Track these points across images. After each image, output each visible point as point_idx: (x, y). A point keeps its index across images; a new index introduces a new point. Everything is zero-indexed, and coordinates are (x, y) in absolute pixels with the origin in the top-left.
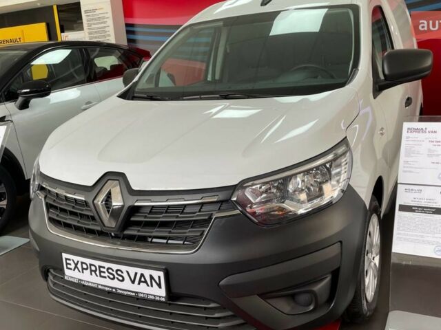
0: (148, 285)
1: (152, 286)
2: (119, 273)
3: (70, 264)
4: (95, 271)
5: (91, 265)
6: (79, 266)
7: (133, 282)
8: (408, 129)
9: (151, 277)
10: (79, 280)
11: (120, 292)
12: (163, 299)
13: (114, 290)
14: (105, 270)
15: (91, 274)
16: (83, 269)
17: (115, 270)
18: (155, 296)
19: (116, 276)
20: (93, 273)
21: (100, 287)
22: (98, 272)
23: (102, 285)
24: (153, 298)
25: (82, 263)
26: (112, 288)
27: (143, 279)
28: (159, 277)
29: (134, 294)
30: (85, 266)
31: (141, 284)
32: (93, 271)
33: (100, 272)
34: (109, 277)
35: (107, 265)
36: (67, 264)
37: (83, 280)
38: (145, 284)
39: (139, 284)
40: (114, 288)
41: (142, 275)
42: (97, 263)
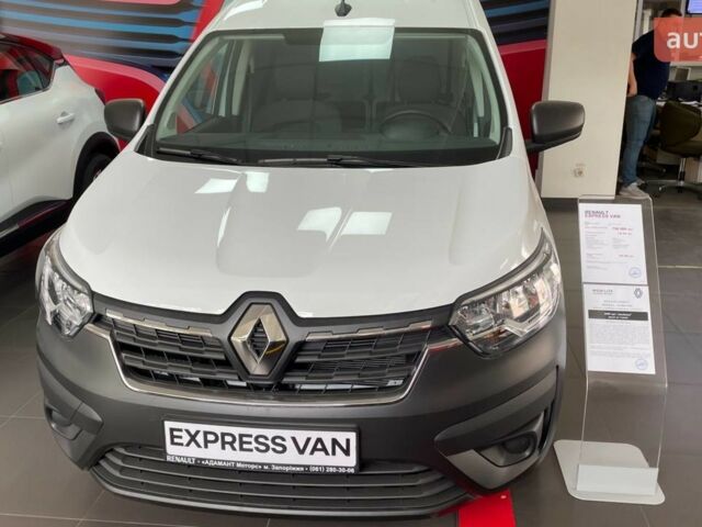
0: (327, 453)
1: (334, 453)
2: (278, 441)
3: (180, 437)
4: (231, 444)
5: (223, 435)
6: (200, 438)
7: (301, 452)
8: (586, 212)
9: (335, 442)
10: (197, 459)
11: (277, 468)
12: (352, 471)
13: (266, 467)
14: (252, 440)
15: (223, 448)
16: (207, 442)
17: (270, 438)
18: (337, 467)
19: (272, 446)
20: (227, 446)
21: (239, 465)
22: (237, 445)
23: (242, 463)
24: (334, 470)
25: (206, 433)
26: (262, 464)
27: (319, 446)
28: (348, 441)
29: (302, 469)
30: (211, 437)
31: (316, 453)
32: (228, 443)
33: (242, 443)
34: (257, 449)
35: (255, 432)
36: (173, 437)
37: (205, 460)
38: (323, 453)
39: (312, 453)
40: (266, 464)
41: (319, 440)
42: (236, 431)
